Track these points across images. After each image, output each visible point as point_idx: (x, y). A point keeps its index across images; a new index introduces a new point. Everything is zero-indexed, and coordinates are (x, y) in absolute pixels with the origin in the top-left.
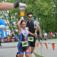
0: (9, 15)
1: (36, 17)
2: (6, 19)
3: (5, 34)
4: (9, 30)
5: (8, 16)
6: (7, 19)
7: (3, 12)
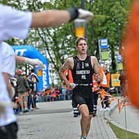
0: (54, 40)
1: (116, 43)
2: (48, 50)
3: (45, 83)
4: (54, 74)
5: (51, 43)
6: (50, 49)
7: (41, 32)
